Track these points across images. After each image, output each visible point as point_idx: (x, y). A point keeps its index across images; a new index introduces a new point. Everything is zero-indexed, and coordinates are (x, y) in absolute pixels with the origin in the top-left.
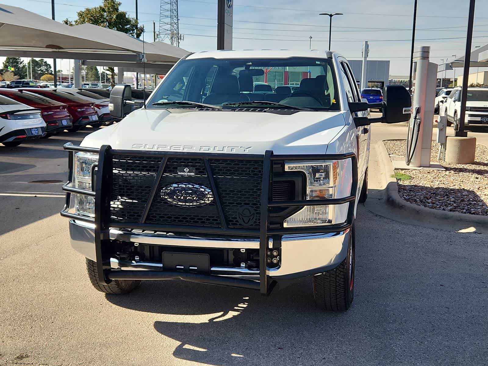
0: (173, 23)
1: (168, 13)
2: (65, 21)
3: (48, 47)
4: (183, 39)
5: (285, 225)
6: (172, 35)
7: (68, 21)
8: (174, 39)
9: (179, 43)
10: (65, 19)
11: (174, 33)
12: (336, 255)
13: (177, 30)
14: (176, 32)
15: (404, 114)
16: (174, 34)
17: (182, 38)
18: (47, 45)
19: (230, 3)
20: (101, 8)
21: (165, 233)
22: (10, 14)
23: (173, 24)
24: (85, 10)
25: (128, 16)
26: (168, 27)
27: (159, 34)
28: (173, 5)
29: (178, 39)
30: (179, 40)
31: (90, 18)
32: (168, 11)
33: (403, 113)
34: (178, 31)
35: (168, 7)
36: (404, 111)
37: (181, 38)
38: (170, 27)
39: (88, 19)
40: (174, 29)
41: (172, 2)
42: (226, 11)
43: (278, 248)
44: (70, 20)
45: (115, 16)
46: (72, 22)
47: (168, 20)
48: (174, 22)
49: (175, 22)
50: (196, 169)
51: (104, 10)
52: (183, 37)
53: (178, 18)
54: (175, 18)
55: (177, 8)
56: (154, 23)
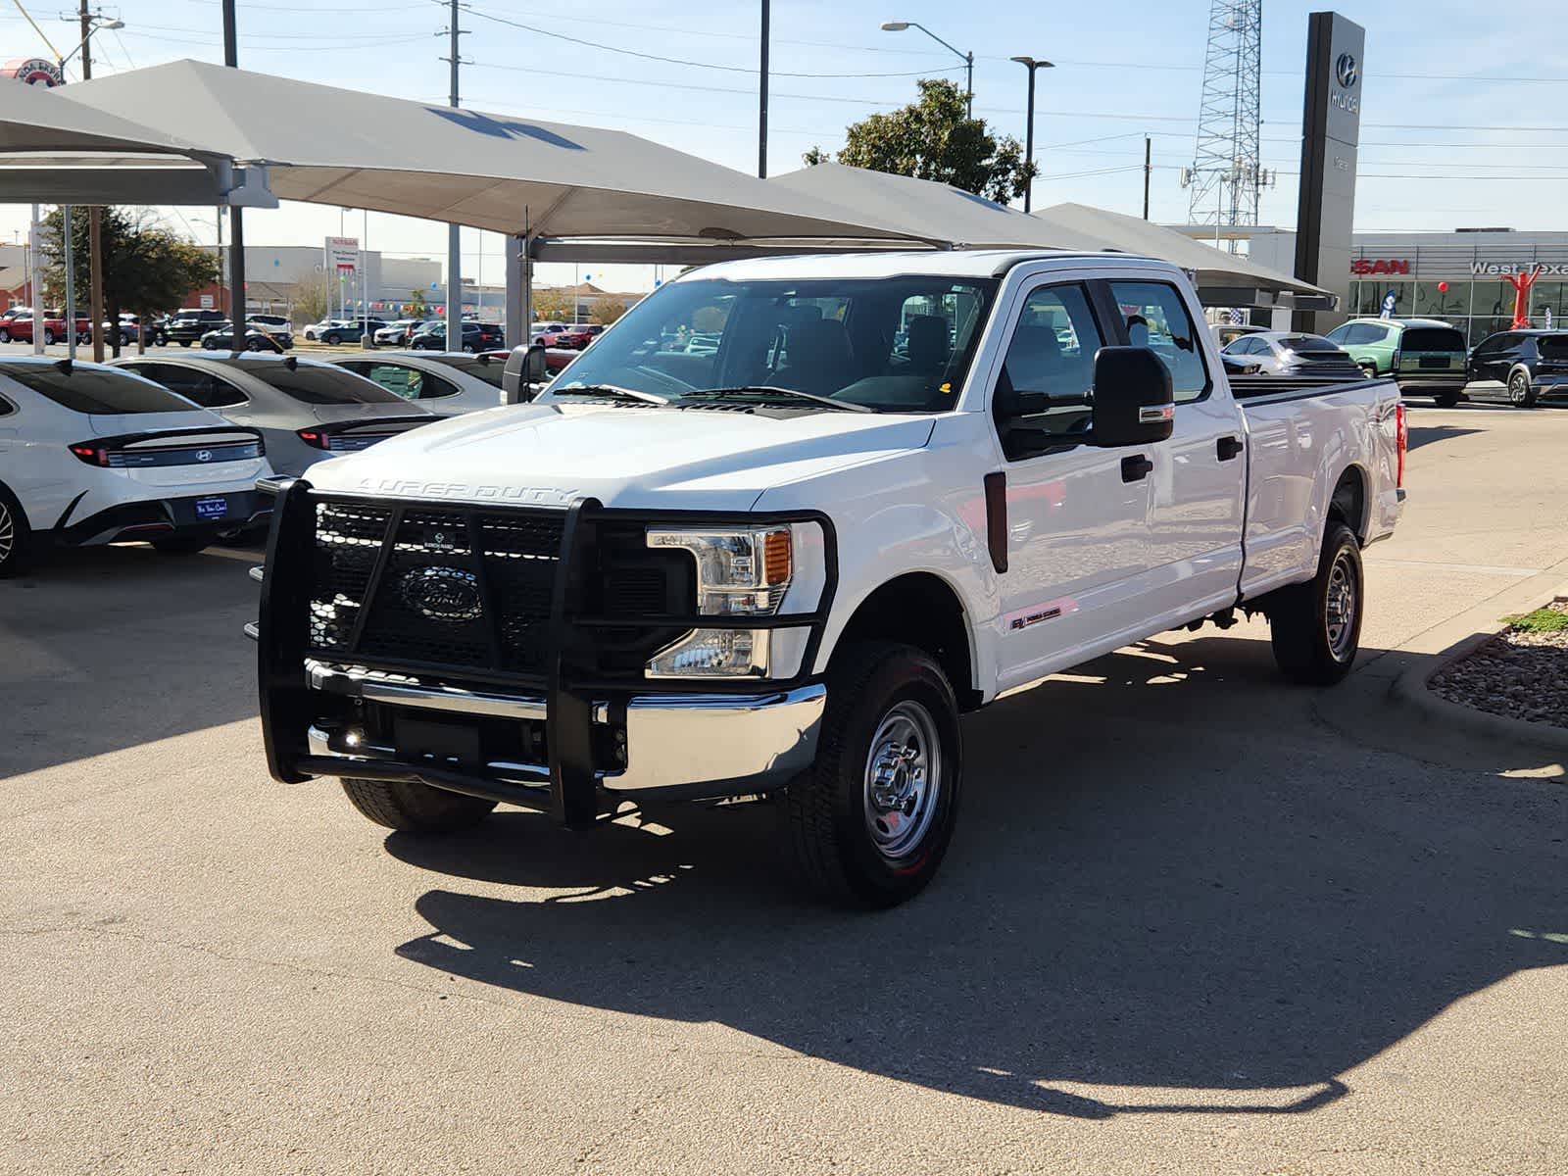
0: (1241, 134)
1: (1228, 104)
2: (809, 155)
3: (705, 233)
4: (1273, 184)
5: (648, 674)
6: (1237, 173)
7: (817, 154)
8: (1243, 183)
9: (1258, 195)
10: (810, 150)
11: (1243, 166)
12: (777, 758)
13: (1254, 155)
14: (1248, 161)
15: (1142, 424)
16: (1241, 169)
17: (1269, 180)
18: (703, 231)
19: (1347, 71)
20: (911, 111)
21: (403, 678)
22: (574, 152)
23: (1243, 136)
24: (870, 120)
25: (991, 130)
26: (1226, 147)
27: (1195, 170)
28: (1243, 77)
29: (1257, 184)
30: (1260, 187)
31: (873, 144)
32: (1228, 96)
33: (1141, 420)
34: (1258, 158)
35: (1228, 83)
36: (1143, 416)
37: (1265, 178)
38: (1232, 146)
39: (868, 145)
40: (1243, 151)
41: (1240, 66)
42: (1335, 97)
43: (619, 724)
44: (823, 151)
45: (946, 134)
46: (828, 156)
47: (1226, 127)
48: (1243, 131)
49: (1249, 130)
50: (457, 536)
51: (918, 118)
52: (1274, 178)
53: (1258, 116)
54: (1249, 119)
55: (1256, 85)
56: (1148, 141)
